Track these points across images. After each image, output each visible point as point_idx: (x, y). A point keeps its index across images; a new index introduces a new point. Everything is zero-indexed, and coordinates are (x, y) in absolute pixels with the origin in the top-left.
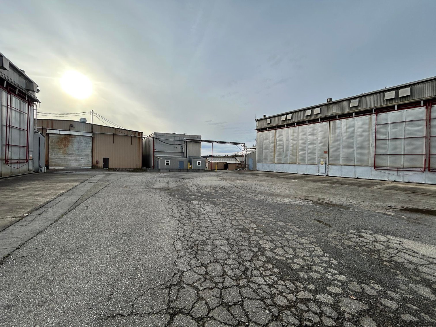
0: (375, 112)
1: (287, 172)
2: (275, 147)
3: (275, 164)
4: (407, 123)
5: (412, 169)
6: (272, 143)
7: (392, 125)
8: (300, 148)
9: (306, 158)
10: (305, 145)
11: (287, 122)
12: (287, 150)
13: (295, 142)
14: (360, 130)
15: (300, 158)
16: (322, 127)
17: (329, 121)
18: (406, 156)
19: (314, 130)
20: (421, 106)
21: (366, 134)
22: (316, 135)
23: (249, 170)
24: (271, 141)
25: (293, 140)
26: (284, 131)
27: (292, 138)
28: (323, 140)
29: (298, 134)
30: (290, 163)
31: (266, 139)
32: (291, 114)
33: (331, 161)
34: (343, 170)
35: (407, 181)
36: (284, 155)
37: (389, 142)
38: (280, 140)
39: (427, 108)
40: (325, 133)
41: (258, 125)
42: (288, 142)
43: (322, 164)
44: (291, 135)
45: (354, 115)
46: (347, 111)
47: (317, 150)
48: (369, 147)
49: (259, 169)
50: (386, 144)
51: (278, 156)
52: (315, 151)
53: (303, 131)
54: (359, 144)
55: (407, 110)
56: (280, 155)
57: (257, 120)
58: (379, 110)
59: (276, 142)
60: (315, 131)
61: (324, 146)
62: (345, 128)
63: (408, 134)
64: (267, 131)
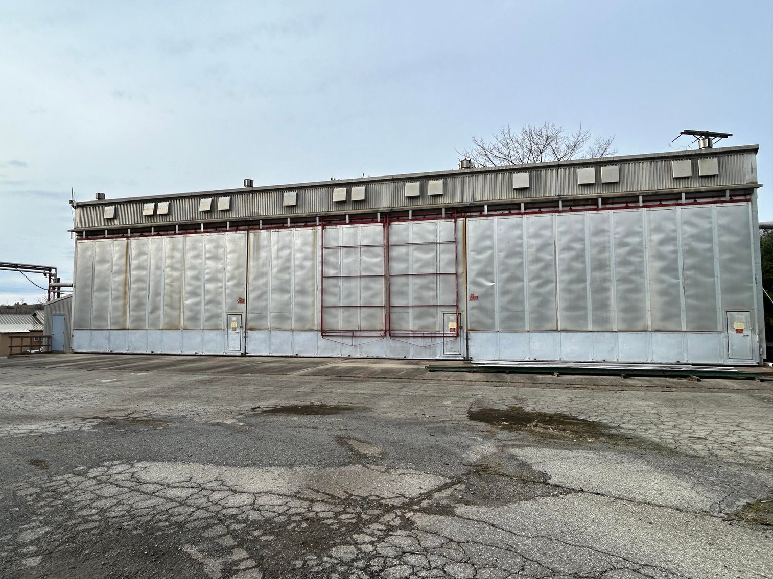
0: (320, 221)
1: (156, 352)
2: (125, 283)
3: (127, 332)
4: (363, 249)
5: (369, 333)
6: (118, 273)
7: (344, 250)
8: (188, 289)
9: (202, 313)
10: (198, 283)
11: (158, 222)
12: (157, 294)
13: (176, 274)
14: (299, 255)
15: (188, 314)
16: (232, 241)
17: (248, 230)
18: (363, 309)
19: (217, 247)
20: (377, 222)
21: (308, 264)
22: (221, 259)
23: (52, 352)
24: (115, 268)
25: (172, 268)
26: (152, 243)
27: (168, 262)
28: (237, 273)
29: (184, 254)
30: (166, 327)
31: (103, 261)
32: (168, 203)
33: (251, 320)
34: (273, 340)
35: (365, 356)
36: (150, 307)
37: (341, 282)
38: (140, 267)
39: (384, 226)
40: (239, 257)
41: (78, 220)
42: (159, 272)
43: (234, 329)
44: (167, 254)
45: (289, 225)
46: (277, 213)
47: (223, 295)
48: (314, 290)
49: (79, 347)
50: (336, 286)
51: (133, 310)
52: (219, 299)
53: (194, 248)
54: (298, 284)
55: (362, 225)
56: (139, 305)
57: (75, 204)
58: (328, 220)
59: (130, 271)
60: (221, 251)
61: (237, 285)
62: (276, 247)
63: (366, 269)
64: (104, 238)
